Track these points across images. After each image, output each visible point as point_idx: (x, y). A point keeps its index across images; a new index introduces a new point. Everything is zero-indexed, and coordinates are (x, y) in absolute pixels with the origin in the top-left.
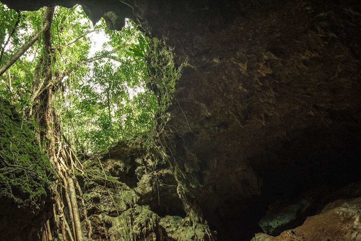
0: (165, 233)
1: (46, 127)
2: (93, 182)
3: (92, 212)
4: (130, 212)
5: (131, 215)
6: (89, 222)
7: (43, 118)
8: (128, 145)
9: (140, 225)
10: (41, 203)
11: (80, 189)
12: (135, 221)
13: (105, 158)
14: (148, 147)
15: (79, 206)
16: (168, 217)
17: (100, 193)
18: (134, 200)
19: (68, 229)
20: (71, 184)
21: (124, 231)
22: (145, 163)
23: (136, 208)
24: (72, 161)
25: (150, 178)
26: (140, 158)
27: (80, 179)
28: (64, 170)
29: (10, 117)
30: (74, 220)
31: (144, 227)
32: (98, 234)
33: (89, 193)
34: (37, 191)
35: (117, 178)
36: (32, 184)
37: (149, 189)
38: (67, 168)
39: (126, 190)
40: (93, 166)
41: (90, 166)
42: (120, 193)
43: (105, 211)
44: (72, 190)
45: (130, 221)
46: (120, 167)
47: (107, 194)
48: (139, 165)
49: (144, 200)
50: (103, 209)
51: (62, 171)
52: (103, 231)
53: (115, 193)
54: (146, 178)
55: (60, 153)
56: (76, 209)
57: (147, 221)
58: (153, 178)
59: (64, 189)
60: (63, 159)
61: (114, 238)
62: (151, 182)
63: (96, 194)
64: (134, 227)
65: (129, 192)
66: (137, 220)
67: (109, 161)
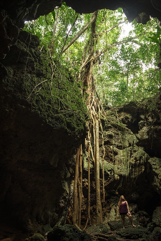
0: (151, 168)
1: (87, 86)
2: (110, 125)
3: (107, 143)
4: (131, 149)
5: (131, 151)
6: (104, 149)
7: (86, 80)
8: (137, 104)
9: (136, 158)
10: (81, 134)
11: (102, 128)
12: (133, 155)
13: (120, 111)
14: (151, 109)
15: (100, 138)
16: (155, 158)
17: (114, 133)
18: (135, 142)
19: (92, 150)
20: (97, 124)
21: (125, 160)
22: (146, 119)
23: (134, 147)
24: (99, 109)
25: (148, 129)
26: (143, 115)
27: (103, 121)
28: (94, 114)
29: (68, 78)
30: (96, 146)
31: (138, 160)
32: (108, 157)
33: (106, 131)
34: (79, 127)
35: (126, 125)
36: (77, 122)
37: (146, 137)
38: (96, 114)
39: (130, 134)
40: (112, 114)
41: (110, 115)
42: (126, 135)
43: (115, 144)
44: (97, 127)
45: (129, 155)
46: (129, 118)
47: (118, 134)
48: (142, 119)
49: (141, 143)
50: (114, 143)
51: (93, 114)
52: (112, 156)
53: (123, 134)
54: (145, 129)
55: (93, 103)
56: (98, 140)
57: (141, 157)
58: (150, 130)
59: (92, 126)
60: (94, 107)
61: (117, 162)
62: (148, 133)
63: (111, 133)
64: (132, 159)
65: (132, 136)
66: (134, 155)
67: (123, 113)
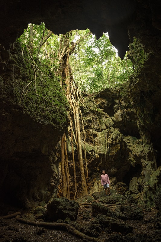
0: (126, 146)
1: (65, 76)
2: (89, 111)
3: (87, 127)
4: (108, 131)
5: (108, 133)
6: (85, 132)
7: (64, 70)
8: (111, 91)
9: (112, 139)
11: (81, 114)
12: (110, 136)
13: (97, 97)
14: (123, 95)
15: (80, 123)
16: (129, 137)
17: (92, 118)
18: (111, 124)
19: (74, 135)
20: (76, 110)
21: (103, 141)
22: (120, 103)
23: (111, 129)
24: (78, 97)
25: (122, 113)
26: (117, 100)
27: (82, 108)
28: (74, 103)
29: (48, 75)
30: (77, 131)
31: (114, 140)
32: (89, 139)
33: (86, 116)
35: (102, 110)
37: (120, 119)
38: (75, 102)
39: (107, 117)
40: (89, 101)
41: (88, 101)
42: (103, 119)
43: (94, 128)
44: (77, 114)
45: (107, 136)
46: (105, 103)
47: (96, 119)
48: (116, 104)
49: (116, 125)
50: (93, 127)
51: (72, 103)
52: (92, 139)
53: (100, 118)
54: (119, 112)
55: (72, 92)
56: (78, 125)
57: (117, 138)
58: (123, 113)
59: (73, 113)
60: (74, 96)
61: (97, 143)
62: (122, 115)
63: (90, 118)
64: (109, 139)
65: (108, 119)
66: (111, 136)
67: (99, 99)
